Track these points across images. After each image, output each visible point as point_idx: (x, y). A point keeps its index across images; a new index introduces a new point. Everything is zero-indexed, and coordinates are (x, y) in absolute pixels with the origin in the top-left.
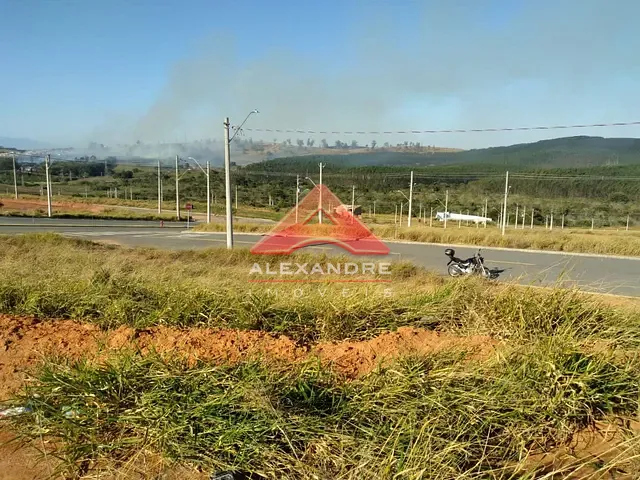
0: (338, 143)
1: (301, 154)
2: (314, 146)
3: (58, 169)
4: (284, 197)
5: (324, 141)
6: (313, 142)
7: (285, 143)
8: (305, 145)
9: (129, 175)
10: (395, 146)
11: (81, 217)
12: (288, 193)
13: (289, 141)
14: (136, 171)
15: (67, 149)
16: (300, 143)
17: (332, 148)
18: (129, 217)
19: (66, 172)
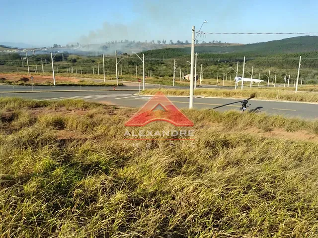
0: (179, 42)
1: (160, 48)
2: (166, 43)
3: (40, 58)
4: (153, 70)
5: (171, 41)
6: (165, 41)
7: (151, 42)
8: (162, 43)
9: (75, 61)
10: (208, 42)
11: (70, 85)
12: (155, 69)
13: (153, 41)
14: (78, 58)
15: (43, 48)
16: (159, 42)
17: (175, 44)
18: (93, 84)
19: (44, 60)
